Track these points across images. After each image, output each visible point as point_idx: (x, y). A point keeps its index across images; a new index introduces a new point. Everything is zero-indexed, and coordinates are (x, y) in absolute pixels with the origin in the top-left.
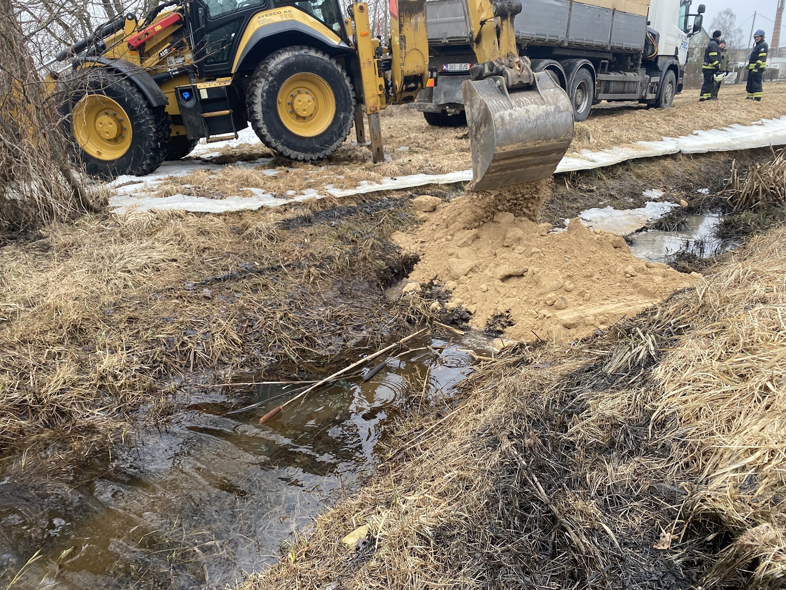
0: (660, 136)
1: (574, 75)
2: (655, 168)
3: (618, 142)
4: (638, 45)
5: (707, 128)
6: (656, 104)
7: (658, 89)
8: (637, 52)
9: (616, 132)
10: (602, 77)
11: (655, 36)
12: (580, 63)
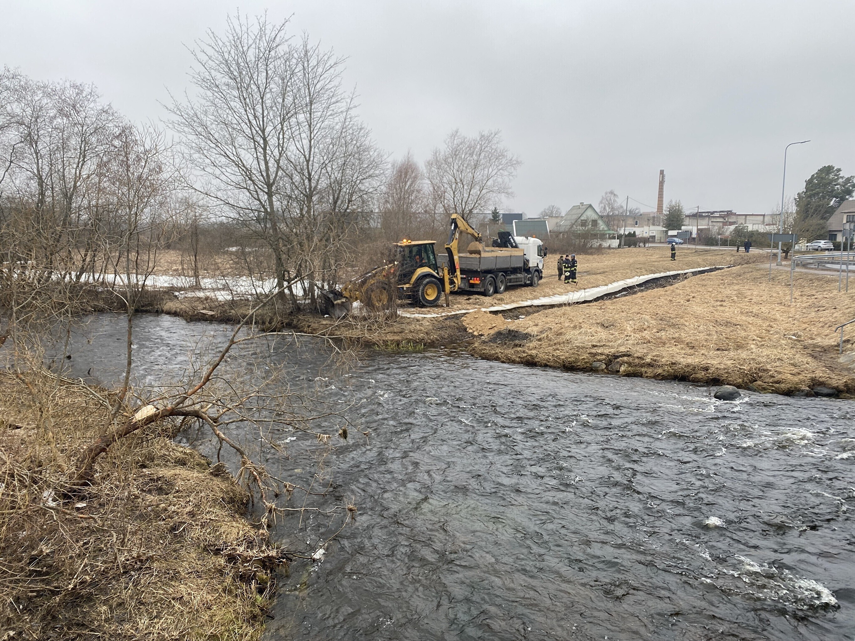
0: (527, 299)
1: (499, 278)
2: (524, 310)
3: (513, 302)
4: (521, 265)
5: (544, 296)
6: (531, 285)
7: (531, 279)
8: (521, 268)
9: (513, 298)
10: (508, 277)
11: (528, 261)
12: (500, 274)
